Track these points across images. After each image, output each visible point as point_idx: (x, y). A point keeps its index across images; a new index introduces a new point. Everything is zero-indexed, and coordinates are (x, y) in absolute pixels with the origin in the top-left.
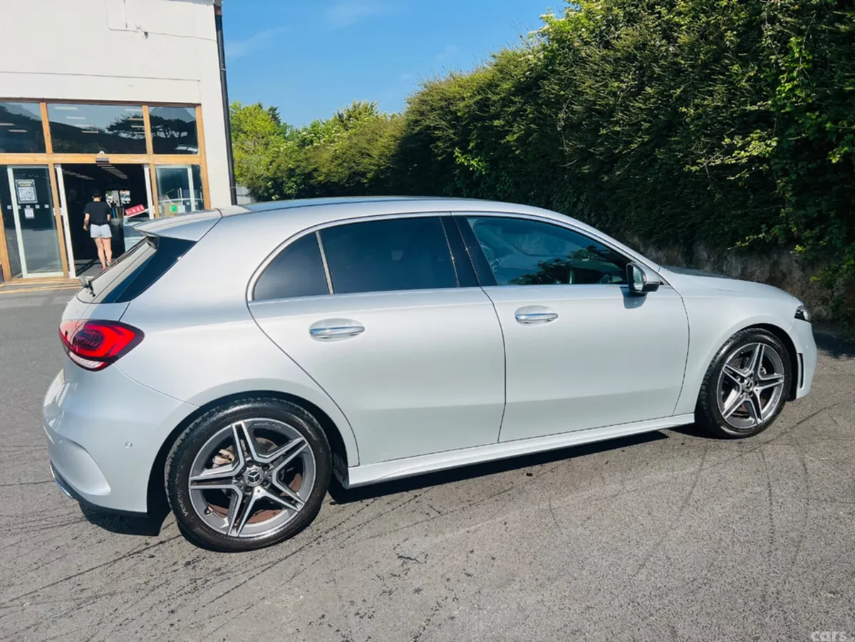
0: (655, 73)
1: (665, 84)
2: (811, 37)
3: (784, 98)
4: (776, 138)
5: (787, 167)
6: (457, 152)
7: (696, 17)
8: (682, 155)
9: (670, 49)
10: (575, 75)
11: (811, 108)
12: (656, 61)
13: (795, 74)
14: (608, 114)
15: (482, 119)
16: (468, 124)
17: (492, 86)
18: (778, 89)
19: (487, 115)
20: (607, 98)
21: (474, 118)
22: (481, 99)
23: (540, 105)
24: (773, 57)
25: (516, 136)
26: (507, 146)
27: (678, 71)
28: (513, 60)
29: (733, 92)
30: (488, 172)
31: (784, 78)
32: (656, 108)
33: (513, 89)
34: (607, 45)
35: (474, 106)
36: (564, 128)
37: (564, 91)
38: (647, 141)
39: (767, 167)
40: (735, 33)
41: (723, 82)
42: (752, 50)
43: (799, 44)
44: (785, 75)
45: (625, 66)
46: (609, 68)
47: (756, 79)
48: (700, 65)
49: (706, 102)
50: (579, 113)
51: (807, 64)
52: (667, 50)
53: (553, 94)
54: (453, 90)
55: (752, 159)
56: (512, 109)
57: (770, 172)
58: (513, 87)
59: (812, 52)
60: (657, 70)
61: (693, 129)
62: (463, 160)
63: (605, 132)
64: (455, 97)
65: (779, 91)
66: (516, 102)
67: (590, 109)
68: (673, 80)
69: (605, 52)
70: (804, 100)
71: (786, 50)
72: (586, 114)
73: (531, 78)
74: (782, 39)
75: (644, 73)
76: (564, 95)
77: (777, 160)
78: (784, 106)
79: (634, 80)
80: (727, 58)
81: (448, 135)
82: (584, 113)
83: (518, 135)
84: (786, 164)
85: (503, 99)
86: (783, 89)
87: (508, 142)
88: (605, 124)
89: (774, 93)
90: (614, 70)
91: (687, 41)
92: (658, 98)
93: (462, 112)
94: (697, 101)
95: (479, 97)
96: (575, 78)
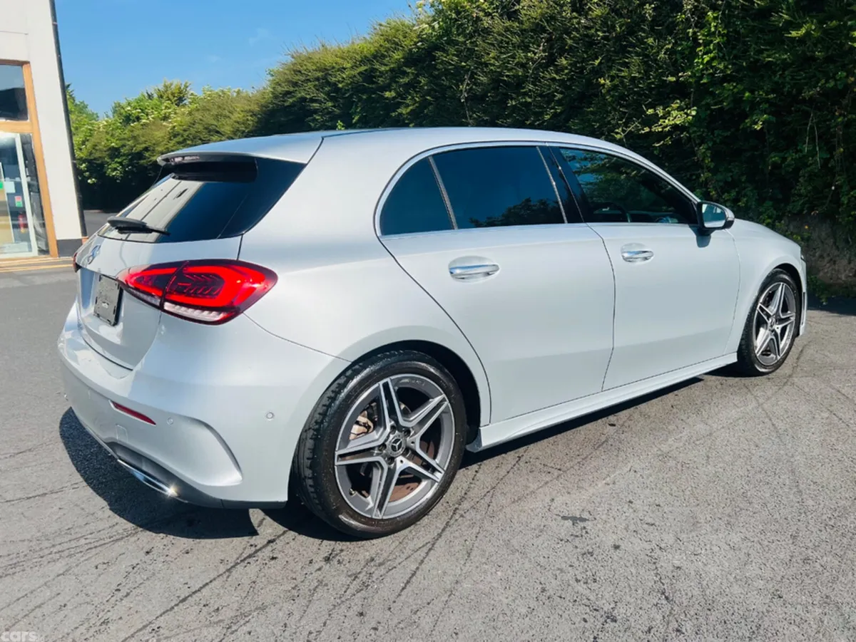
0: (566, 45)
1: (578, 56)
2: (727, 12)
3: (702, 70)
4: (695, 108)
5: (704, 135)
6: (340, 125)
8: (598, 124)
9: (583, 21)
10: (477, 46)
11: (726, 79)
12: (569, 34)
13: (711, 46)
14: (518, 84)
15: (365, 90)
16: (351, 96)
17: (378, 56)
18: (696, 61)
19: (374, 86)
20: (515, 69)
21: (357, 89)
22: (366, 70)
23: (438, 77)
24: (691, 30)
25: (409, 110)
26: (399, 120)
27: (589, 42)
28: (405, 31)
29: (649, 61)
31: (701, 51)
32: (568, 79)
33: (403, 60)
34: (511, 16)
35: (359, 77)
36: (467, 99)
37: (465, 62)
38: (560, 112)
39: (687, 135)
40: (653, 6)
41: (638, 54)
42: (666, 24)
43: (716, 18)
44: (701, 48)
45: (532, 37)
46: (515, 40)
47: (671, 52)
48: (613, 37)
49: (623, 74)
50: (482, 84)
51: (723, 38)
52: (579, 23)
53: (453, 65)
54: (329, 60)
55: (675, 127)
56: (405, 80)
57: (689, 139)
58: (402, 58)
59: (726, 27)
60: (570, 42)
61: (609, 100)
63: (514, 103)
64: (333, 68)
65: (697, 62)
66: (409, 73)
67: (496, 80)
68: (586, 52)
69: (508, 24)
70: (722, 71)
71: (701, 24)
72: (491, 86)
73: (423, 49)
74: (699, 14)
75: (553, 45)
76: (464, 66)
77: (695, 129)
78: (701, 77)
79: (544, 51)
80: (644, 31)
81: (326, 108)
82: (489, 84)
83: (411, 108)
84: (703, 132)
85: (392, 70)
86: (700, 61)
87: (401, 114)
88: (514, 95)
89: (691, 66)
90: (523, 42)
91: (600, 14)
92: (571, 69)
93: (343, 84)
94: (613, 72)
95: (363, 68)
96: (476, 49)
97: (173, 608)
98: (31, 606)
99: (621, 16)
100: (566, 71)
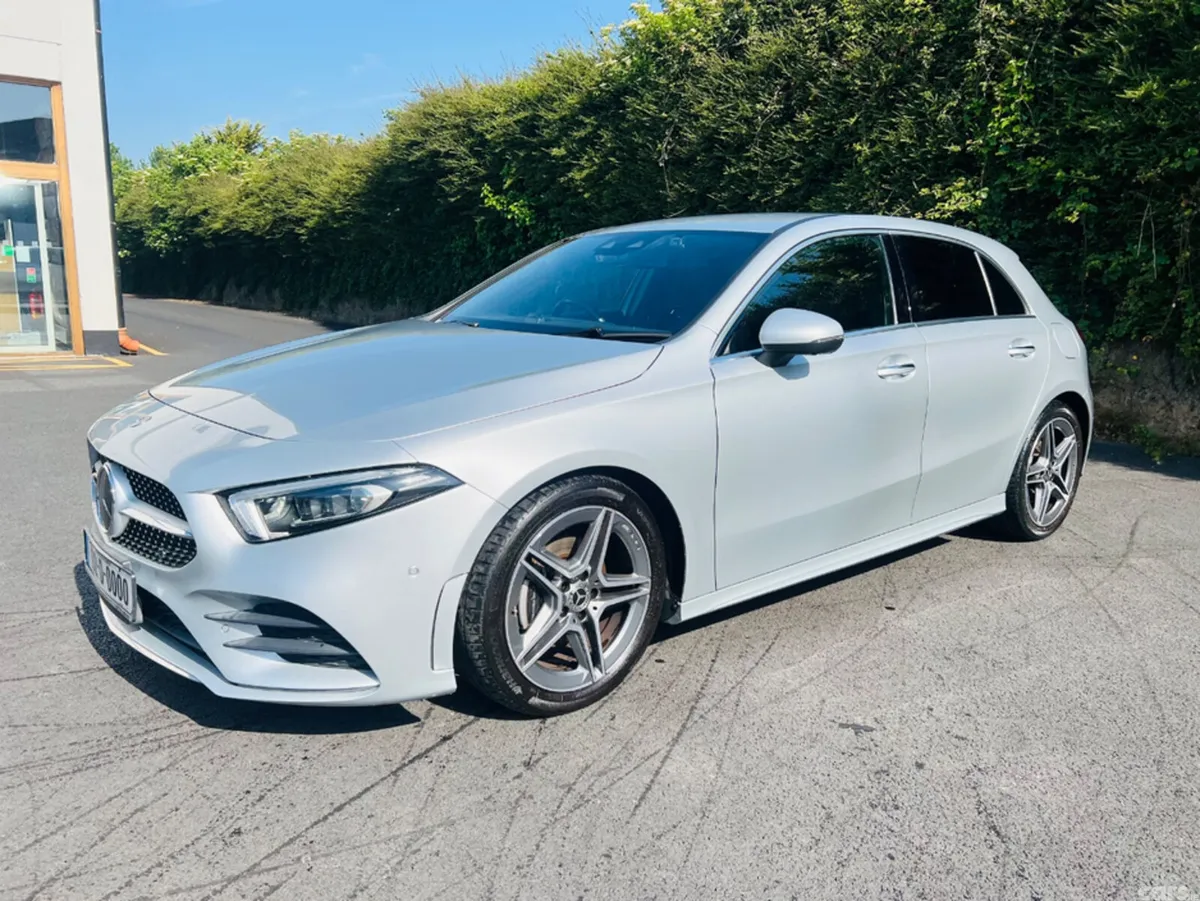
0: (810, 95)
1: (826, 111)
2: (1035, 61)
3: (999, 138)
4: (986, 189)
5: (997, 226)
6: (486, 189)
7: (869, 27)
8: (850, 205)
9: (834, 64)
10: (684, 91)
11: (1031, 151)
12: (814, 80)
13: (1013, 106)
14: (739, 146)
15: (522, 145)
16: (503, 152)
17: (544, 99)
18: (990, 125)
19: (535, 140)
20: (736, 125)
21: (513, 144)
22: (526, 118)
23: (628, 132)
24: (985, 84)
25: (584, 173)
26: (569, 189)
27: (843, 94)
28: (579, 64)
29: (924, 123)
30: (534, 222)
31: (998, 111)
32: (811, 143)
33: (578, 106)
34: (736, 52)
35: (515, 127)
36: (666, 162)
37: (666, 113)
38: (797, 187)
39: (974, 225)
40: (933, 49)
41: (909, 112)
42: (950, 74)
43: (1020, 69)
44: (998, 108)
45: (762, 83)
46: (739, 85)
47: (956, 112)
48: (877, 89)
49: (887, 138)
50: (690, 143)
51: (1028, 96)
52: (829, 66)
53: (648, 115)
54: (475, 102)
56: (582, 133)
58: (577, 103)
59: (1033, 82)
60: (815, 91)
61: (867, 173)
62: (494, 203)
63: (733, 171)
64: (480, 111)
65: (992, 127)
66: (586, 123)
67: (710, 139)
68: (837, 107)
69: (729, 62)
70: (1026, 140)
71: (998, 76)
72: (703, 146)
73: (607, 92)
74: (997, 61)
75: (791, 95)
76: (666, 119)
77: (986, 217)
78: (997, 148)
79: (778, 102)
80: (919, 81)
81: (466, 167)
82: (699, 144)
83: (587, 171)
85: (563, 119)
86: (996, 125)
87: (572, 180)
88: (734, 161)
89: (984, 130)
90: (749, 88)
91: (859, 56)
92: (815, 128)
93: (493, 135)
94: (873, 136)
95: (522, 115)
96: (683, 95)
97: (325, 818)
98: (129, 810)
99: (888, 60)
100: (808, 131)
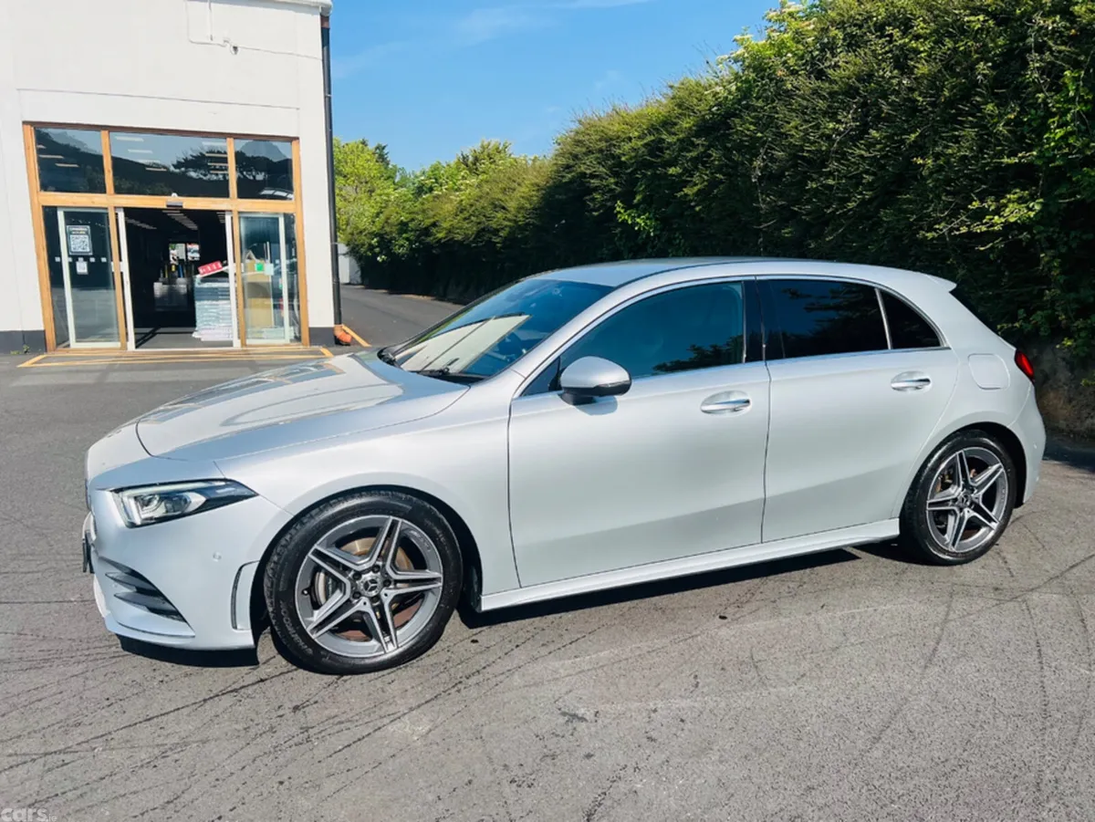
0: (883, 112)
1: (896, 127)
2: (1091, 71)
3: (1054, 148)
4: (1041, 200)
5: (1055, 237)
6: (619, 206)
7: (939, 42)
8: (915, 217)
9: (905, 82)
10: (777, 113)
11: (1086, 161)
12: (885, 97)
13: (1069, 117)
14: (819, 162)
15: (649, 165)
16: (634, 172)
17: (667, 124)
18: (1045, 136)
19: (659, 160)
20: (818, 142)
21: (644, 164)
22: (653, 141)
23: (730, 150)
24: (1041, 95)
25: (696, 189)
26: (685, 201)
27: (912, 109)
28: (697, 91)
29: (986, 139)
30: (658, 233)
31: (1054, 122)
32: (882, 157)
33: (694, 128)
34: (820, 75)
35: (644, 149)
36: (760, 179)
37: (762, 133)
38: (869, 199)
39: (1029, 236)
40: (990, 64)
41: (972, 126)
42: (1013, 86)
43: (1076, 79)
44: (1056, 119)
45: (843, 102)
46: (822, 104)
47: (1017, 122)
48: (942, 103)
49: (950, 151)
50: (781, 160)
51: (1085, 105)
52: (900, 83)
53: (747, 135)
54: (616, 128)
55: (1008, 226)
56: (694, 154)
57: (1032, 242)
58: (694, 125)
60: (885, 108)
61: (931, 185)
62: (626, 217)
63: (814, 186)
64: (618, 138)
65: (1047, 139)
66: (698, 145)
67: (795, 155)
68: (907, 121)
69: (819, 83)
70: (1080, 151)
71: (1057, 86)
72: (790, 162)
73: (719, 115)
74: (1052, 73)
75: (868, 111)
76: (761, 138)
77: (1042, 228)
78: (1053, 159)
79: (854, 120)
80: (981, 95)
81: (608, 186)
82: (788, 161)
83: (699, 187)
84: (1053, 232)
85: (681, 141)
86: (1052, 136)
87: (686, 195)
88: (815, 176)
89: (1038, 142)
90: (829, 106)
91: (927, 72)
92: (885, 143)
93: (627, 157)
94: (938, 149)
95: (649, 138)
96: (776, 116)
99: (954, 75)
100: (878, 146)
